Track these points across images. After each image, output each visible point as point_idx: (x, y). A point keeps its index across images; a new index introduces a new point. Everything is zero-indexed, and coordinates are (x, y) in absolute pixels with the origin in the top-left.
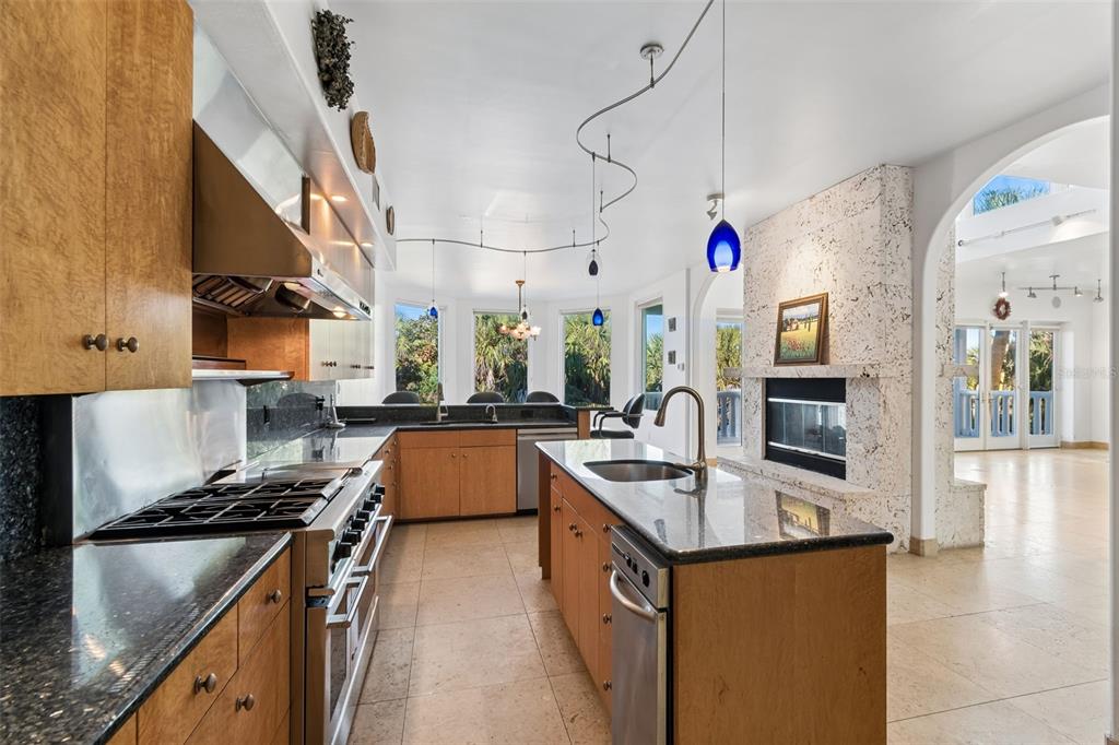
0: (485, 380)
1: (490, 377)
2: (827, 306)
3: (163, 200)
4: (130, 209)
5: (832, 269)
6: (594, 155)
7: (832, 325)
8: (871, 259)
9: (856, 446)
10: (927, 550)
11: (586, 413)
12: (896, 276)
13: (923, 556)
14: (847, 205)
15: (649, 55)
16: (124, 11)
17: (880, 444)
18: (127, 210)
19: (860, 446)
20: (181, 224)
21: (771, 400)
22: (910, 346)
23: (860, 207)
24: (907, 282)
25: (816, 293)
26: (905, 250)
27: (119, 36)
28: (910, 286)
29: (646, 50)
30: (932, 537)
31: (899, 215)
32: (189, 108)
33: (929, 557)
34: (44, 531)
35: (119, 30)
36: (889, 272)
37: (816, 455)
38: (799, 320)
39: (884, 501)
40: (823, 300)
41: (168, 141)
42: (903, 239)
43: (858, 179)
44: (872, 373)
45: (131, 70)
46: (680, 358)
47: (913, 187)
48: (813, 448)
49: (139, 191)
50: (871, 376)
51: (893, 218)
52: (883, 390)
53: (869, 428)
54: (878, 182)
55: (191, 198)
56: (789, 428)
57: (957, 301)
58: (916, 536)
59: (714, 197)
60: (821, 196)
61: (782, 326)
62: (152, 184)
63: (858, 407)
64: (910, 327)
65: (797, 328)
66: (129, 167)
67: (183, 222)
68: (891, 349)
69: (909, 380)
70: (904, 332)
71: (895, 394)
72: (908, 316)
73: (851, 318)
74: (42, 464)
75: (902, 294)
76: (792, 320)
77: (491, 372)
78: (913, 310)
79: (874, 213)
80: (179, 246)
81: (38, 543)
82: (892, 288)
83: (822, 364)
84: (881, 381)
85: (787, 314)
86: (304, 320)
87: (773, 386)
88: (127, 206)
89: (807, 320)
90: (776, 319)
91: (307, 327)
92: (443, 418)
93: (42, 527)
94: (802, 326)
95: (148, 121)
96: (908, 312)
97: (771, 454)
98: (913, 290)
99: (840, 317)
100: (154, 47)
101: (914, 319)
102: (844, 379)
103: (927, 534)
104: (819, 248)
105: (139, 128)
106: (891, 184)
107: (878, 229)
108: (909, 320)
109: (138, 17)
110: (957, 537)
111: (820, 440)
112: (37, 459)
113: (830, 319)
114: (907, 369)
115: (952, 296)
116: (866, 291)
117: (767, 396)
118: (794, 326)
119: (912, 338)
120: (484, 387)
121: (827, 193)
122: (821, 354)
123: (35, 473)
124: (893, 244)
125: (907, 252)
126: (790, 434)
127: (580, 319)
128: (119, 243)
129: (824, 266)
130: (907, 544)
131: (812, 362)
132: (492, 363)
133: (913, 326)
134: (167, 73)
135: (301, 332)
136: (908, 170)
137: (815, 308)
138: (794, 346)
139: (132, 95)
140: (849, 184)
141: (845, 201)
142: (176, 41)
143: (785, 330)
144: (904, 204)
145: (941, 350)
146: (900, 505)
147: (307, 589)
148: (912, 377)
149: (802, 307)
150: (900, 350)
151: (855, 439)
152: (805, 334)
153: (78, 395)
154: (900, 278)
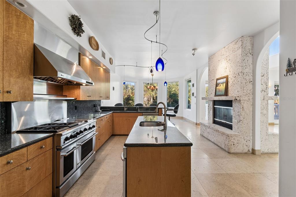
0: (150, 100)
1: (152, 100)
2: (228, 79)
3: (23, 61)
4: (11, 64)
5: (229, 68)
6: (152, 41)
7: (229, 85)
8: (239, 65)
9: (235, 120)
10: (257, 153)
11: (161, 109)
12: (247, 70)
13: (256, 154)
14: (233, 49)
15: (156, 15)
16: (9, 23)
17: (241, 120)
18: (10, 64)
19: (236, 121)
20: (29, 66)
21: (215, 106)
22: (252, 90)
23: (236, 49)
24: (251, 71)
25: (225, 75)
26: (250, 61)
27: (8, 29)
28: (252, 72)
29: (155, 13)
30: (259, 149)
31: (248, 51)
32: (33, 41)
33: (257, 155)
34: (6, 130)
35: (8, 28)
36: (244, 68)
37: (226, 123)
38: (221, 83)
39: (243, 137)
40: (227, 77)
41: (25, 49)
42: (250, 59)
43: (236, 41)
44: (238, 99)
45: (12, 35)
46: (195, 95)
47: (253, 42)
48: (225, 121)
49: (14, 60)
50: (238, 100)
51: (246, 52)
52: (242, 104)
53: (239, 115)
54: (241, 41)
55: (33, 60)
56: (219, 114)
57: (270, 76)
58: (253, 148)
59: (194, 49)
60: (227, 47)
61: (217, 85)
62: (19, 58)
63: (236, 109)
64: (252, 85)
65: (220, 86)
66: (11, 55)
67: (30, 66)
68: (245, 91)
69: (252, 101)
70: (250, 86)
71: (247, 105)
72: (251, 81)
73: (234, 82)
74: (6, 116)
75: (249, 75)
76: (219, 83)
77: (152, 98)
78: (253, 80)
79: (240, 51)
80: (29, 70)
81: (5, 132)
82: (246, 73)
83: (226, 96)
84: (242, 101)
85: (218, 81)
86: (79, 86)
87: (215, 102)
88: (10, 63)
89: (223, 83)
90: (215, 83)
91: (80, 87)
92: (126, 110)
93: (6, 129)
94: (221, 85)
95: (18, 45)
96: (251, 80)
97: (215, 122)
98: (253, 74)
99: (231, 82)
100: (20, 29)
101: (253, 82)
102: (232, 101)
103: (257, 148)
104: (226, 62)
105: (14, 47)
106: (245, 42)
107: (241, 56)
108: (252, 83)
109: (14, 24)
110: (269, 150)
111: (227, 119)
112: (5, 115)
113: (229, 83)
114: (251, 98)
115: (268, 75)
116: (238, 74)
117: (214, 105)
118: (220, 85)
119: (253, 88)
120: (150, 102)
121: (228, 46)
122: (226, 93)
123: (4, 118)
124: (246, 60)
125: (251, 62)
126: (219, 116)
127: (176, 84)
128: (8, 71)
129: (227, 67)
130: (251, 151)
131: (223, 96)
132: (152, 96)
133: (253, 84)
134: (24, 34)
135: (78, 89)
136: (251, 37)
137: (225, 79)
138: (220, 91)
139: (12, 40)
140: (234, 43)
141: (233, 48)
142: (28, 27)
143: (218, 86)
144: (250, 48)
145: (264, 92)
146: (248, 139)
147: (56, 146)
148: (253, 100)
149: (221, 80)
150: (248, 92)
151: (235, 118)
152: (222, 87)
153: (13, 102)
154: (248, 70)
